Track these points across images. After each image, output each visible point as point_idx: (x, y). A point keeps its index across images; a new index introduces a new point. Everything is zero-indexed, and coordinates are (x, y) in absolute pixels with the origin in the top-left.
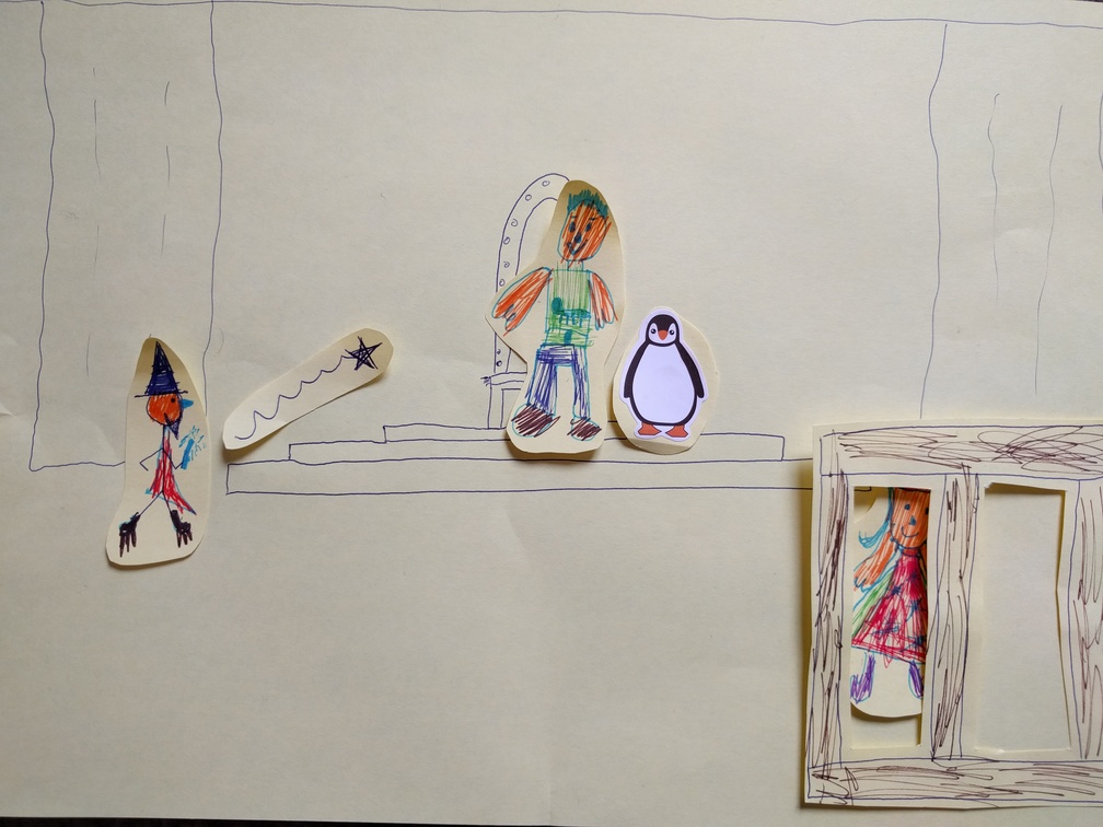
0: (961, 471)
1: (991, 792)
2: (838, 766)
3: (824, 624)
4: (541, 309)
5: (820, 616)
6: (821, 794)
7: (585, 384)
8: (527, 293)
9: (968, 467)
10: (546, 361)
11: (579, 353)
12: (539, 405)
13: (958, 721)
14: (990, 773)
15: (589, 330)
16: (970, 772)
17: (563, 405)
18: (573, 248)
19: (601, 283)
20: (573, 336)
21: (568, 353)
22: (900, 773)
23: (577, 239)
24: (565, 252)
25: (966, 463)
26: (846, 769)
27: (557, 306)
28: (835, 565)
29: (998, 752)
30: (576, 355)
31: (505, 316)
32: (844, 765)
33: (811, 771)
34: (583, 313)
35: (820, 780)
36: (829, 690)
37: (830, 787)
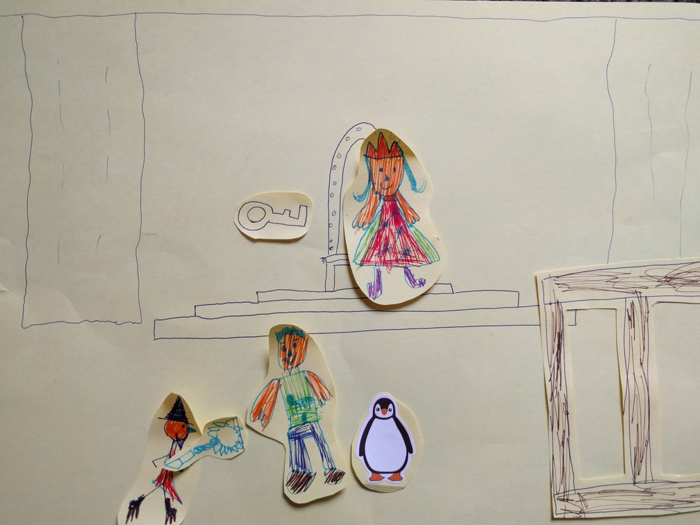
0: (636, 295)
1: (675, 503)
2: (573, 492)
3: (556, 400)
4: (281, 406)
5: (552, 394)
6: (564, 512)
7: (325, 446)
8: (269, 398)
9: (640, 293)
10: (295, 439)
11: (315, 426)
12: (300, 469)
13: (648, 458)
14: (673, 490)
15: (316, 409)
16: (660, 491)
17: (316, 465)
18: (288, 361)
19: (314, 376)
20: (307, 416)
21: (308, 429)
22: (614, 494)
23: (290, 355)
24: (284, 365)
25: (638, 290)
26: (579, 494)
27: (291, 400)
28: (559, 361)
29: (676, 476)
30: (313, 428)
31: (259, 419)
32: (577, 492)
33: (556, 497)
34: (308, 399)
35: (562, 502)
36: (563, 443)
37: (569, 506)
